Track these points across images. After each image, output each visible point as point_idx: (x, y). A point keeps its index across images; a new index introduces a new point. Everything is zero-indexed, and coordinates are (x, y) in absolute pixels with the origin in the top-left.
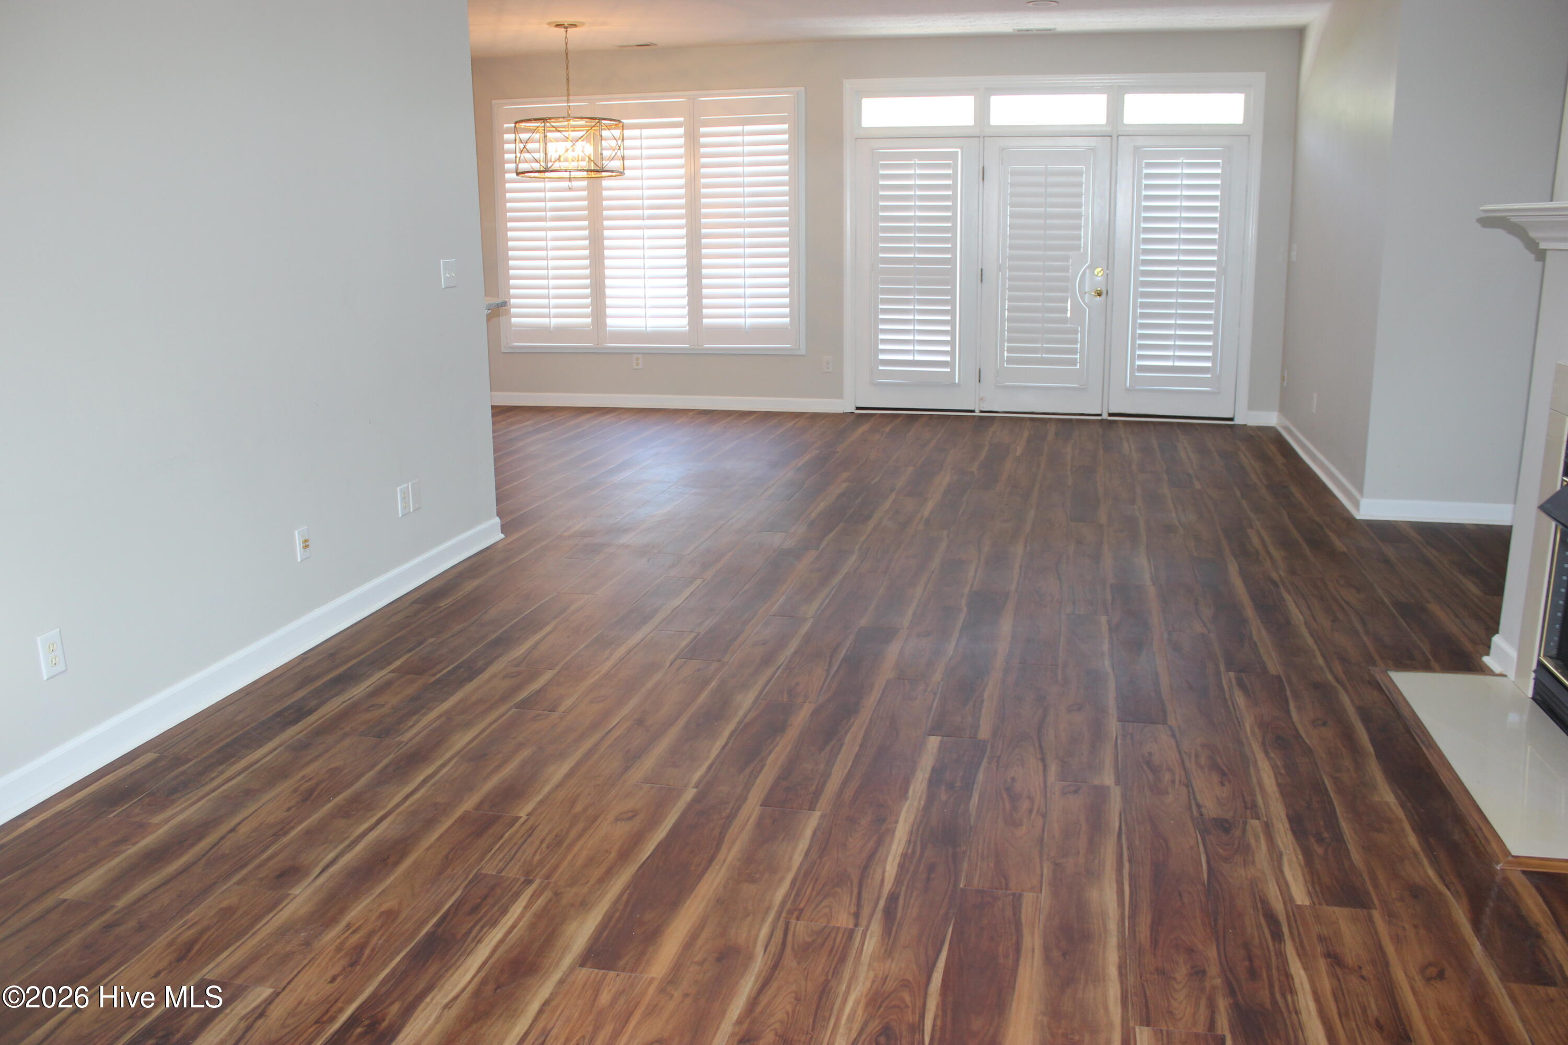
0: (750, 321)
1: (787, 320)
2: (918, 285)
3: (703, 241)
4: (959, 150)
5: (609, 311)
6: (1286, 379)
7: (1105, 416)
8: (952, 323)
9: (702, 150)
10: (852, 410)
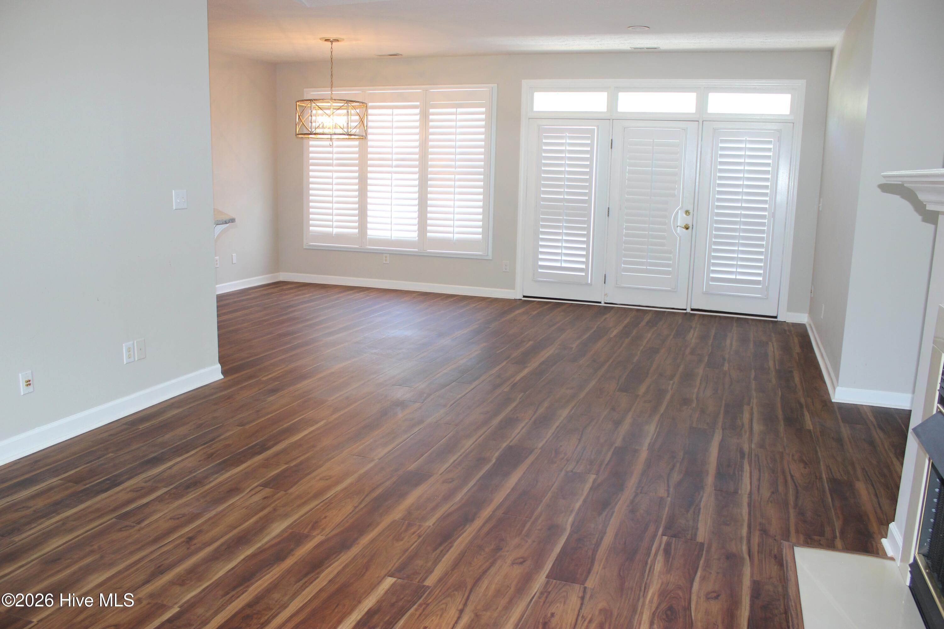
0: (457, 236)
1: (480, 236)
2: (566, 217)
3: (429, 182)
4: (596, 128)
5: (369, 226)
6: (812, 292)
7: (689, 311)
8: (587, 243)
9: (431, 124)
10: (521, 297)
